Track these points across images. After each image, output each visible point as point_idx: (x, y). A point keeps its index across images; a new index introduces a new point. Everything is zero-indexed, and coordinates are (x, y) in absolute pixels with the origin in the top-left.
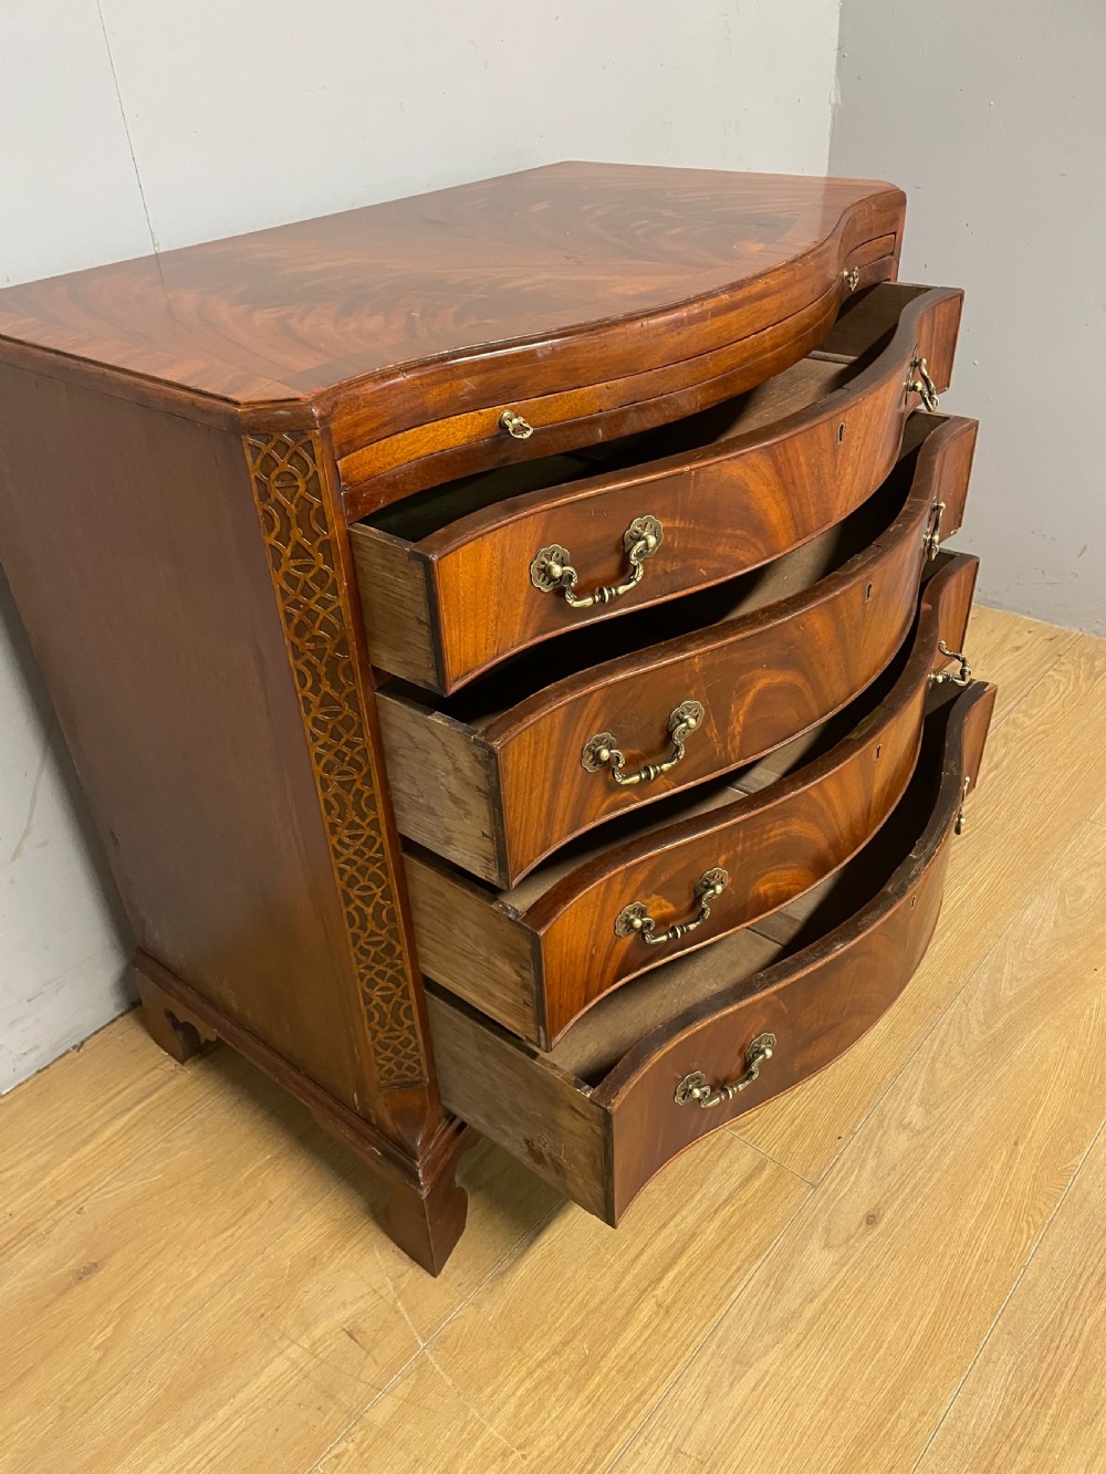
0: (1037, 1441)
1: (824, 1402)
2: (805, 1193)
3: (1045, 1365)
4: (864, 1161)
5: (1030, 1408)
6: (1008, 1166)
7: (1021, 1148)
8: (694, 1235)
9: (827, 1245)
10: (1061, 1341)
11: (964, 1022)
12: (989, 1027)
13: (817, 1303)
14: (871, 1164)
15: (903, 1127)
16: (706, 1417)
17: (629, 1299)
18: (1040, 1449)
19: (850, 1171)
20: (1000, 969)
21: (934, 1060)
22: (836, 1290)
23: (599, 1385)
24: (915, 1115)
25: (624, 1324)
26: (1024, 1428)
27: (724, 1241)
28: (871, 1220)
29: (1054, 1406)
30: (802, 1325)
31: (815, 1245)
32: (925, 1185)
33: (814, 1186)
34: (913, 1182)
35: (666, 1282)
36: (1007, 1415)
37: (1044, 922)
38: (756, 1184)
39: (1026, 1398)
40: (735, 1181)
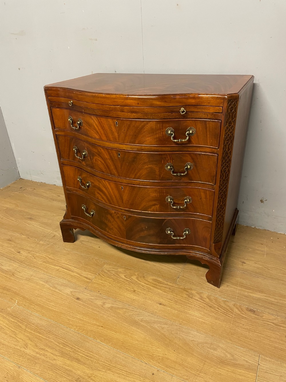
0: (27, 329)
1: (38, 294)
2: (84, 287)
3: (43, 331)
4: (93, 296)
5: (34, 328)
6: (95, 325)
7: (101, 328)
8: (72, 271)
9: (71, 292)
10: (49, 334)
11: (141, 315)
12: (141, 321)
13: (59, 292)
14: (93, 298)
15: (104, 303)
16: (37, 279)
17: (60, 265)
18: (25, 330)
19: (90, 294)
20: (166, 324)
21: (126, 309)
22: (61, 294)
23: (44, 264)
24: (107, 305)
25: (55, 265)
26: (30, 327)
27: (72, 276)
28: (78, 299)
29: (34, 333)
30: (54, 289)
31: (71, 290)
32: (88, 308)
33: (86, 288)
34: (89, 306)
35: (63, 269)
36: (33, 324)
37: (192, 337)
38: (86, 279)
39: (36, 327)
40: (86, 276)
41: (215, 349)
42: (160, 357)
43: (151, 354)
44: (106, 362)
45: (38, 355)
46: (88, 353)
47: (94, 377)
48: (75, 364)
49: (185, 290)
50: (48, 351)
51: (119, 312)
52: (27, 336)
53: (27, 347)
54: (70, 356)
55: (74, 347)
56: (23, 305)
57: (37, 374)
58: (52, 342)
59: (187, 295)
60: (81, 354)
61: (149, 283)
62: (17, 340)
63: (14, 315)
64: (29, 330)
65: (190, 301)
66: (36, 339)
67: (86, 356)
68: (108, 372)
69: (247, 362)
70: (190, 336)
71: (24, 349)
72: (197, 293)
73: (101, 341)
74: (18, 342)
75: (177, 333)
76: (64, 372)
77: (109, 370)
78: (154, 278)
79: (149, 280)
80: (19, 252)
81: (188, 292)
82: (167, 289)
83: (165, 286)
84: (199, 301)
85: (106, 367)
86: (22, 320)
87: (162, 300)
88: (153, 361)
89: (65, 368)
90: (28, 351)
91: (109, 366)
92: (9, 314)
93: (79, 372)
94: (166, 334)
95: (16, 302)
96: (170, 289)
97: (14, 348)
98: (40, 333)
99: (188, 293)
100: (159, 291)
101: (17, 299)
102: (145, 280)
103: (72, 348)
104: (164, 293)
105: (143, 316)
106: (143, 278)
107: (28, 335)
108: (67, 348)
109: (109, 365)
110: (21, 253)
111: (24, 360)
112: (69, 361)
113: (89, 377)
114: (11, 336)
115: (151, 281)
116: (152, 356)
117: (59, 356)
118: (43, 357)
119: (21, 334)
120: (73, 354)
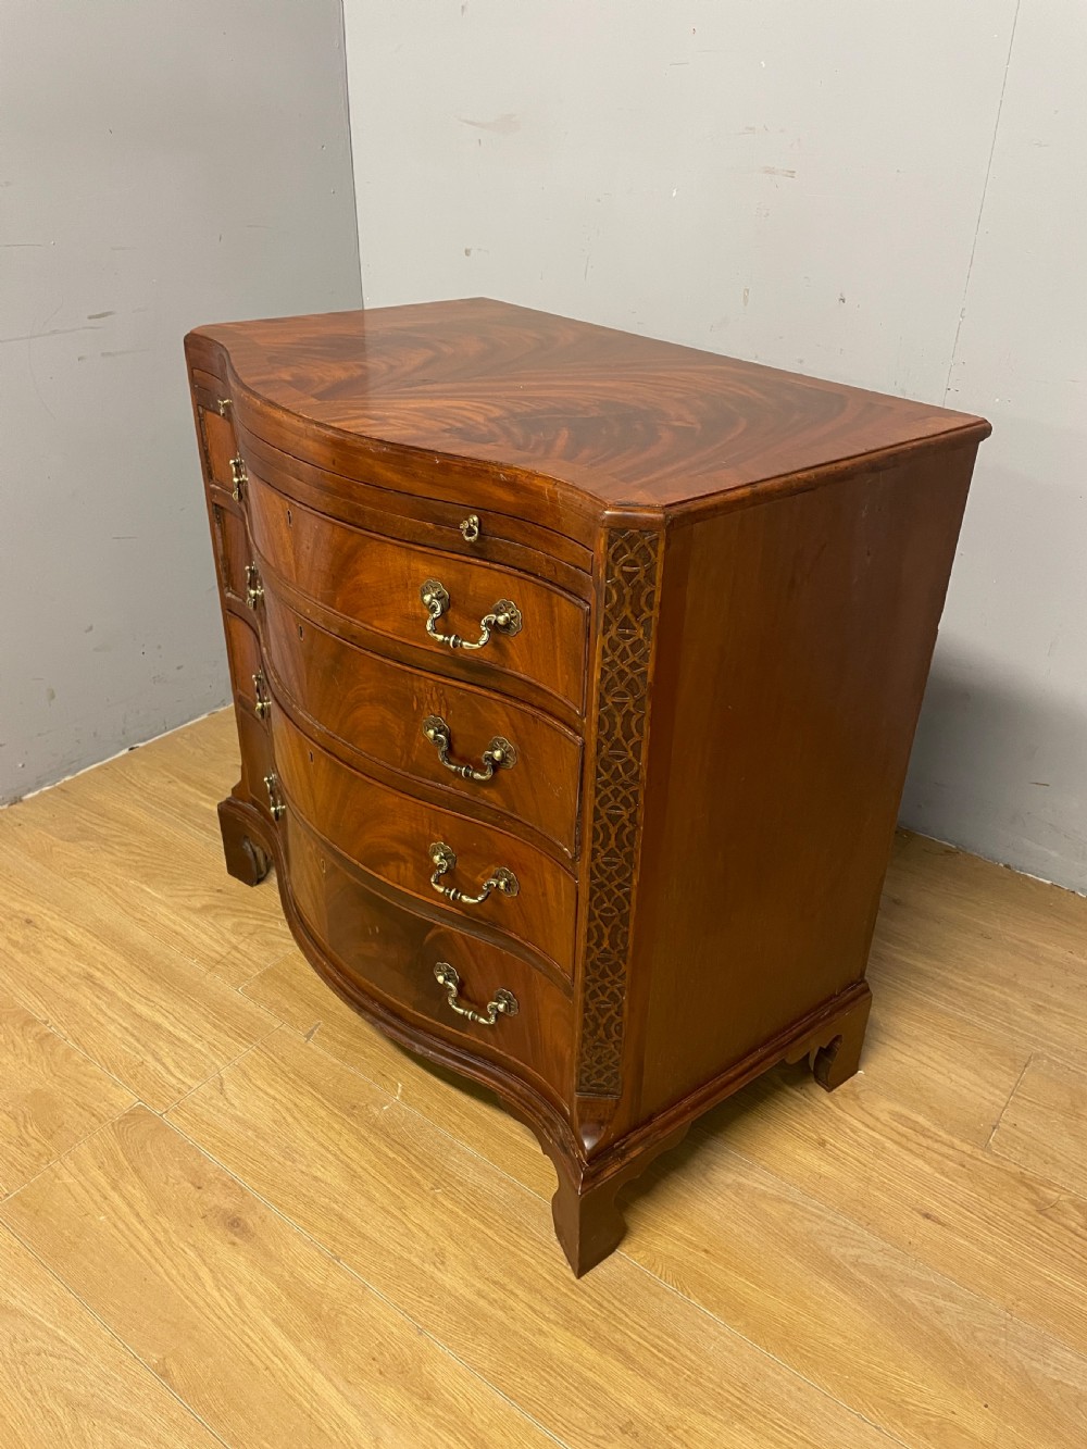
3: (497, 1218)
5: (463, 1198)
7: (703, 1255)
10: (515, 1234)
11: (854, 1243)
12: (853, 1266)
18: (435, 1199)
20: (949, 1297)
21: (794, 1204)
26: (449, 1191)
29: (464, 1215)
36: (461, 1184)
37: (1056, 1369)
42: (932, 1419)
43: (893, 1398)
44: (726, 1386)
45: (482, 1303)
46: (658, 1337)
47: (686, 1432)
48: (615, 1367)
49: (1022, 1181)
50: (517, 1296)
51: (768, 1209)
52: (442, 1224)
53: (443, 1263)
54: (596, 1332)
55: (609, 1302)
56: (423, 1108)
57: (482, 1371)
58: (529, 1265)
59: (1033, 1202)
60: (634, 1337)
61: (879, 1125)
62: (409, 1230)
63: (395, 1138)
64: (445, 1203)
65: (1047, 1229)
66: (472, 1242)
67: (652, 1346)
68: (738, 1426)
70: (1049, 1365)
71: (432, 1268)
72: (1072, 1202)
73: (706, 1305)
74: (410, 1234)
75: (995, 1343)
76: (576, 1388)
77: (742, 1419)
78: (898, 1108)
79: (877, 1113)
81: (1037, 1194)
82: (951, 1164)
83: (945, 1150)
84: (1079, 1236)
85: (728, 1405)
86: (422, 1162)
87: (932, 1205)
88: (905, 1424)
89: (580, 1375)
90: (448, 1280)
91: (738, 1407)
92: (375, 1127)
93: (629, 1401)
94: (954, 1337)
95: (399, 1091)
96: (964, 1166)
97: (401, 1258)
98: (483, 1221)
99: (1034, 1197)
100: (919, 1163)
101: (400, 1080)
102: (863, 1109)
103: (600, 1305)
104: (937, 1175)
105: (859, 1247)
106: (853, 1100)
107: (445, 1218)
109: (738, 1402)
111: (436, 1307)
112: (593, 1351)
113: (668, 1428)
114: (388, 1212)
115: (885, 1117)
116: (900, 1406)
117: (557, 1323)
118: (500, 1313)
119: (419, 1210)
120: (604, 1328)
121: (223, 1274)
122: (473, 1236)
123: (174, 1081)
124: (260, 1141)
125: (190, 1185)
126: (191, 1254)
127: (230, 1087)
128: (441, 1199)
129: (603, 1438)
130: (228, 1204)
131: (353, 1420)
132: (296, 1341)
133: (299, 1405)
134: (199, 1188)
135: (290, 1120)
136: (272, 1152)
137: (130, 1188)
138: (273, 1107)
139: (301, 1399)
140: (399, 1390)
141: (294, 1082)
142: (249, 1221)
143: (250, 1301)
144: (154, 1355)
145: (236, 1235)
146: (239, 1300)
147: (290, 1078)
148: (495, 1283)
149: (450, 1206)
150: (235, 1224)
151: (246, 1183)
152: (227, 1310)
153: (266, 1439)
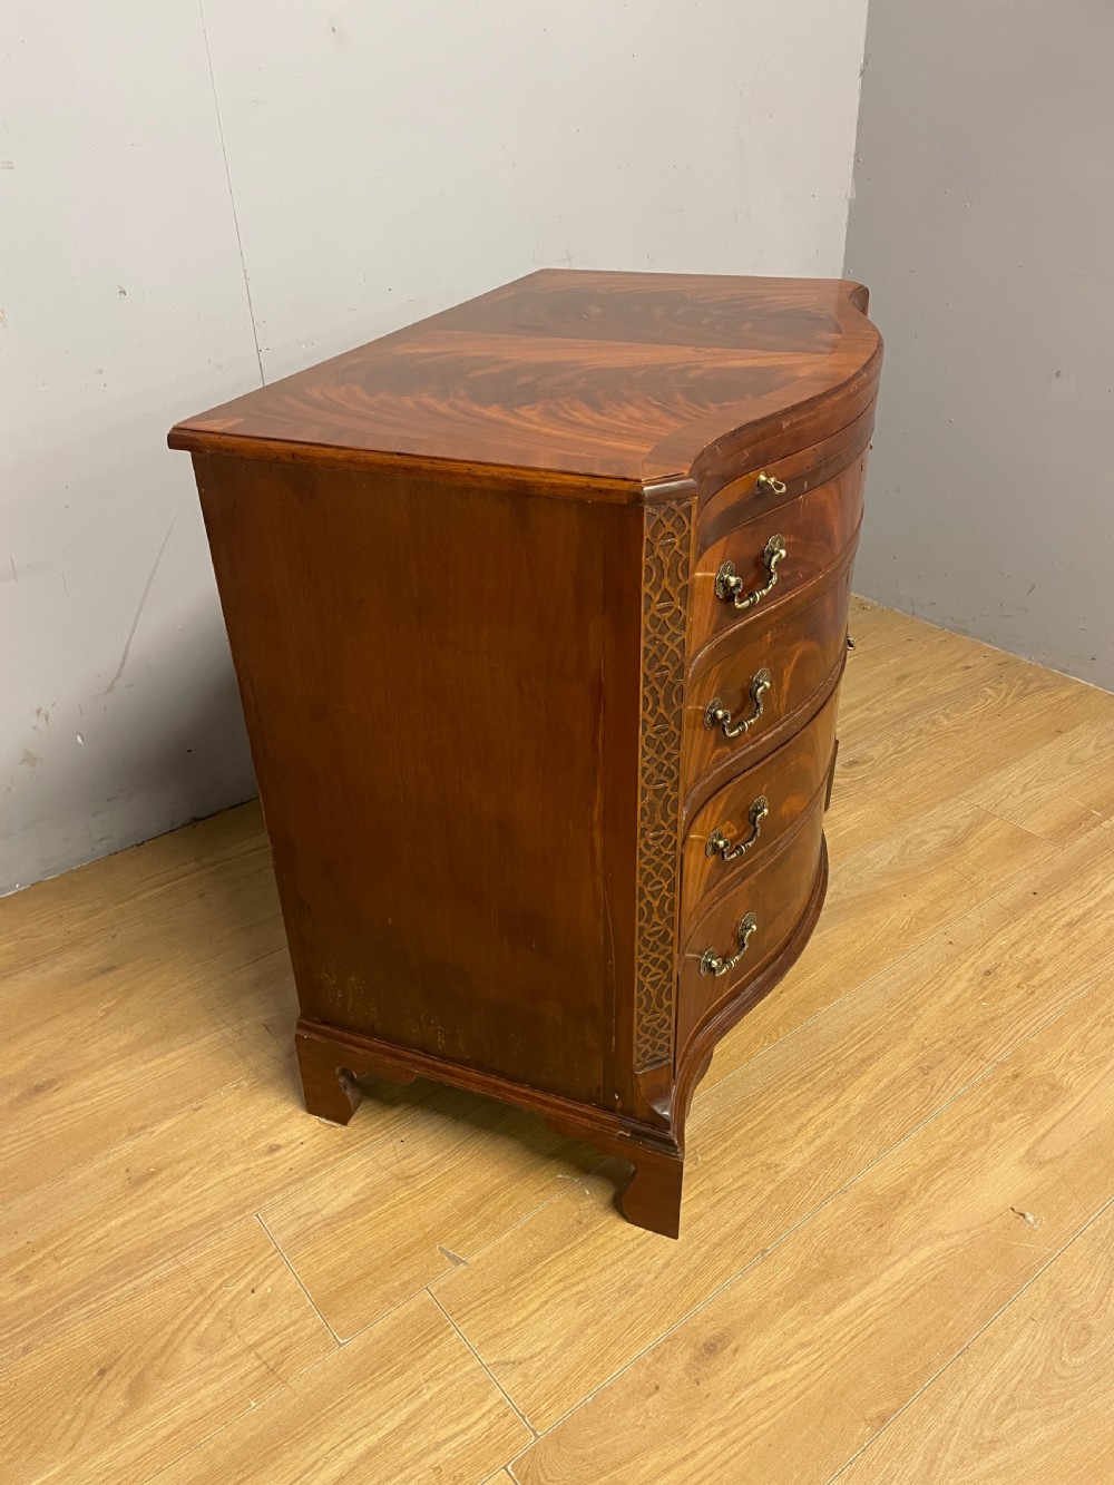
41: (924, 842)
42: (913, 921)
43: (900, 932)
44: (891, 1009)
45: (818, 1142)
46: (853, 1037)
48: (876, 1068)
50: (812, 1118)
52: (737, 1160)
60: (852, 1051)
62: (740, 1187)
64: (714, 1155)
66: (757, 1141)
67: (859, 1042)
68: (921, 1011)
69: (966, 816)
71: (782, 1174)
73: (828, 1003)
74: (747, 1186)
76: (893, 1094)
77: (915, 1008)
80: (273, 1149)
85: (905, 1012)
88: (917, 934)
89: (882, 1090)
90: (794, 1164)
91: (907, 1007)
93: (904, 1066)
98: (738, 1128)
107: (730, 1157)
108: (821, 1075)
109: (904, 1006)
110: (281, 1141)
111: (821, 1177)
112: (862, 1079)
113: (924, 1048)
114: (717, 1203)
116: (905, 931)
117: (839, 1096)
118: (828, 1131)
119: (717, 1177)
120: (843, 1067)
121: (771, 1362)
122: (752, 1138)
123: (485, 1423)
124: (605, 1320)
125: (650, 1400)
126: (745, 1394)
127: (513, 1354)
128: (708, 1158)
129: (932, 1087)
130: (684, 1356)
131: (925, 1252)
132: (849, 1293)
133: (912, 1295)
134: (657, 1388)
135: (581, 1287)
136: (622, 1307)
137: (642, 1471)
138: (560, 1304)
139: (907, 1292)
140: (897, 1214)
141: (526, 1280)
142: (710, 1334)
143: (804, 1335)
144: (861, 1430)
145: (726, 1348)
146: (803, 1346)
147: (519, 1285)
148: (800, 1130)
149: (718, 1152)
150: (711, 1349)
151: (659, 1335)
152: (814, 1357)
153: (945, 1325)
